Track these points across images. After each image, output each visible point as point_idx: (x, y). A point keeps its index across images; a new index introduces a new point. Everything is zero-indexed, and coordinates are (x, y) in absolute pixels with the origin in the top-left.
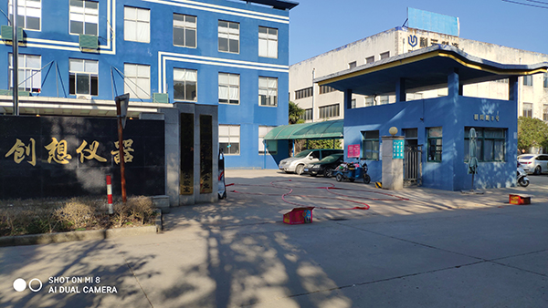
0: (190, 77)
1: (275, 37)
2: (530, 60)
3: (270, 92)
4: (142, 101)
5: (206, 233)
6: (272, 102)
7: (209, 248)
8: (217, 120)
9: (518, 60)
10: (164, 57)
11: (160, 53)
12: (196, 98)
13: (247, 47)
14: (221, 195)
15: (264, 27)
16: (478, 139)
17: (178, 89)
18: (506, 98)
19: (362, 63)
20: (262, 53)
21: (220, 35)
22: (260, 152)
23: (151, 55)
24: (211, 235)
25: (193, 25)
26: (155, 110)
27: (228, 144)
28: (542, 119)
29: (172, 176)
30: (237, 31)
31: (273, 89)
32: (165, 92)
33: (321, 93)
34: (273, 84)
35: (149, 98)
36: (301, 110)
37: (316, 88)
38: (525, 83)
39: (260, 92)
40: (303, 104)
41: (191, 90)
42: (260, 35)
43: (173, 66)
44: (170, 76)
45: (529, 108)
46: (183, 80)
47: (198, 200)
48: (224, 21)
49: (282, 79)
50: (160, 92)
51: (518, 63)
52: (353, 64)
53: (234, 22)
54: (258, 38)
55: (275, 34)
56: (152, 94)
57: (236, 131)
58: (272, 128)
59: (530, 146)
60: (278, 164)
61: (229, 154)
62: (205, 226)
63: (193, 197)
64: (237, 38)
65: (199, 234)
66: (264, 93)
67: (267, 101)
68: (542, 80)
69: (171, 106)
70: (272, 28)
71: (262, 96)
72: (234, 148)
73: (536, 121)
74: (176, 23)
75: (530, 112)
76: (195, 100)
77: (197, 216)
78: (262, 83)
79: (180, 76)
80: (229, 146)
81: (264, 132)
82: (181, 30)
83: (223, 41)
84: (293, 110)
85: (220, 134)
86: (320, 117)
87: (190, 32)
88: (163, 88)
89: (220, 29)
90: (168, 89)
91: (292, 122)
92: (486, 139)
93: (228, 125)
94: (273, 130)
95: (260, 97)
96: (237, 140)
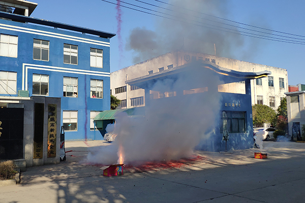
0: (45, 80)
1: (101, 55)
2: (258, 69)
3: (98, 89)
4: (10, 95)
5: (55, 186)
6: (100, 96)
7: (59, 198)
8: (60, 107)
9: (252, 69)
10: (26, 67)
11: (24, 64)
12: (48, 93)
13: (82, 60)
14: (62, 158)
15: (93, 48)
16: (228, 119)
17: (36, 87)
18: (244, 93)
19: (156, 71)
20: (92, 64)
21: (65, 53)
22: (91, 129)
23: (17, 65)
24: (61, 188)
25: (47, 47)
26: (18, 102)
27: (69, 124)
28: (269, 106)
29: (29, 148)
30: (76, 51)
31: (100, 87)
32: (26, 90)
33: (131, 90)
34: (100, 84)
35: (15, 93)
36: (118, 101)
37: (129, 87)
38: (257, 84)
39: (92, 89)
40: (120, 97)
41: (45, 88)
42: (91, 53)
43: (32, 73)
44: (30, 79)
45: (261, 99)
46: (39, 81)
47: (46, 162)
48: (68, 44)
49: (106, 81)
50: (23, 89)
51: (252, 72)
52: (151, 72)
53: (74, 45)
54: (90, 55)
55: (101, 53)
56: (18, 91)
57: (74, 115)
58: (99, 112)
59: (263, 122)
60: (103, 136)
61: (70, 131)
62: (57, 181)
63: (43, 160)
64: (76, 55)
65: (51, 187)
66: (94, 90)
67: (97, 95)
68: (267, 82)
69: (29, 98)
70: (99, 49)
71: (93, 92)
72: (73, 127)
73: (266, 107)
74: (36, 45)
75: (261, 101)
76: (47, 95)
77: (49, 173)
78: (93, 83)
79: (37, 79)
80: (70, 125)
81: (94, 115)
82: (38, 49)
83: (67, 57)
84: (113, 100)
85: (64, 117)
86: (131, 105)
87: (45, 51)
88: (25, 87)
89: (65, 49)
90: (28, 87)
91: (113, 108)
92: (233, 118)
93: (69, 111)
94: (100, 114)
95: (91, 92)
96: (75, 121)
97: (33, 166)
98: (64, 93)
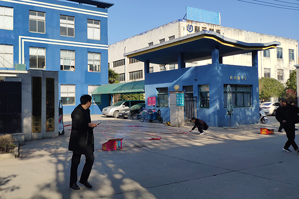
0: (41, 53)
1: (99, 26)
2: (266, 40)
3: (95, 62)
4: (7, 69)
5: (54, 159)
6: (97, 69)
7: (58, 172)
8: (58, 80)
9: (259, 40)
10: (23, 40)
11: (20, 37)
12: (45, 67)
13: (80, 33)
14: (61, 132)
15: (91, 20)
16: (233, 93)
17: (32, 61)
18: (250, 65)
19: (157, 43)
20: (90, 36)
21: (61, 25)
23: (14, 38)
24: (59, 161)
25: (43, 18)
26: (15, 75)
27: (67, 98)
28: (277, 79)
29: (27, 122)
30: (73, 22)
31: (97, 60)
32: (23, 63)
33: (130, 63)
34: (98, 57)
35: (12, 67)
36: (116, 74)
37: (127, 60)
38: (265, 55)
39: (89, 63)
40: (118, 70)
41: (41, 61)
42: (89, 25)
43: (29, 45)
44: (27, 52)
45: (268, 72)
46: (36, 55)
47: (44, 136)
48: (64, 16)
49: (104, 54)
50: (20, 63)
51: (260, 42)
52: (151, 44)
53: (71, 17)
54: (87, 27)
55: (99, 24)
56: (14, 65)
57: (72, 89)
58: (97, 87)
59: (269, 96)
60: (102, 111)
61: (68, 105)
62: (55, 155)
63: (41, 134)
64: (73, 27)
65: (50, 161)
66: (91, 63)
67: (94, 68)
68: (276, 53)
69: (26, 72)
70: (97, 20)
71: (90, 65)
72: (71, 101)
73: (273, 80)
74: (31, 17)
75: (269, 74)
76: (45, 69)
77: (48, 147)
78: (90, 56)
79: (34, 52)
80: (68, 99)
81: (92, 90)
82: (34, 22)
83: (64, 29)
84: (111, 74)
85: (61, 91)
86: (130, 79)
87: (41, 23)
88: (22, 60)
89: (61, 21)
90: (25, 61)
91: (110, 82)
92: (238, 92)
93: (67, 85)
94: (98, 88)
95: (89, 66)
96: (73, 95)
97: (32, 140)
98: (62, 66)
